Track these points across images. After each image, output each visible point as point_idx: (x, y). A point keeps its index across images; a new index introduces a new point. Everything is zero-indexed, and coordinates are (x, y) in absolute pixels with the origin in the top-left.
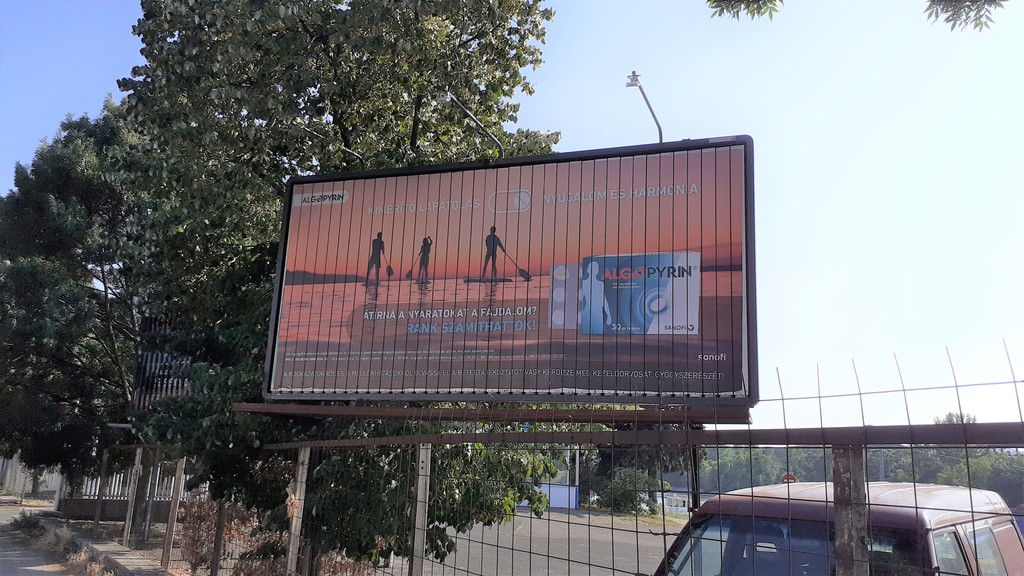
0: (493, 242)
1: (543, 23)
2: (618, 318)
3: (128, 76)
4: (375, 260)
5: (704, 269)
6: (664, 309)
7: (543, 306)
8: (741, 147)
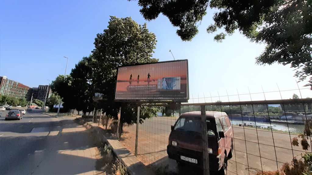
0: (149, 75)
1: (156, 42)
2: (168, 87)
3: (93, 50)
4: (131, 78)
5: (181, 79)
6: (175, 86)
7: (157, 85)
8: (186, 61)
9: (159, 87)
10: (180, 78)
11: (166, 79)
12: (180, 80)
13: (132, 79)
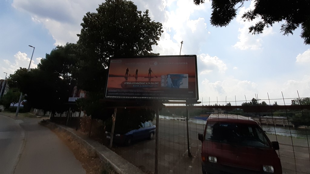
0: (150, 71)
2: (174, 85)
4: (127, 73)
5: (189, 77)
6: (182, 84)
7: (160, 82)
8: (194, 57)
9: (163, 85)
11: (171, 75)
13: (128, 75)
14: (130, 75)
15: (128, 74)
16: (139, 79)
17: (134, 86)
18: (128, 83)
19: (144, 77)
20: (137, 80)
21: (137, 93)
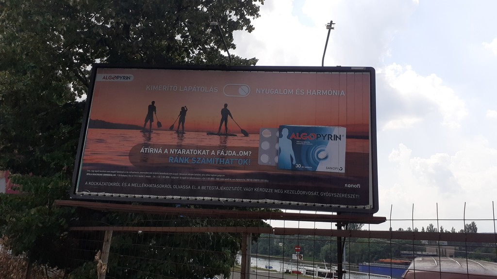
0: (225, 113)
2: (299, 161)
4: (150, 117)
5: (348, 137)
6: (326, 158)
7: (255, 151)
8: (369, 73)
9: (264, 159)
10: (342, 131)
11: (292, 130)
12: (344, 139)
13: (155, 123)
14: (159, 124)
15: (152, 121)
16: (190, 138)
17: (171, 160)
18: (151, 150)
19: (206, 134)
20: (183, 143)
21: (180, 182)
